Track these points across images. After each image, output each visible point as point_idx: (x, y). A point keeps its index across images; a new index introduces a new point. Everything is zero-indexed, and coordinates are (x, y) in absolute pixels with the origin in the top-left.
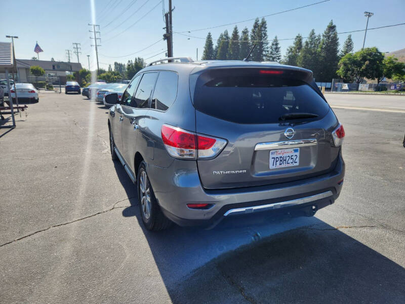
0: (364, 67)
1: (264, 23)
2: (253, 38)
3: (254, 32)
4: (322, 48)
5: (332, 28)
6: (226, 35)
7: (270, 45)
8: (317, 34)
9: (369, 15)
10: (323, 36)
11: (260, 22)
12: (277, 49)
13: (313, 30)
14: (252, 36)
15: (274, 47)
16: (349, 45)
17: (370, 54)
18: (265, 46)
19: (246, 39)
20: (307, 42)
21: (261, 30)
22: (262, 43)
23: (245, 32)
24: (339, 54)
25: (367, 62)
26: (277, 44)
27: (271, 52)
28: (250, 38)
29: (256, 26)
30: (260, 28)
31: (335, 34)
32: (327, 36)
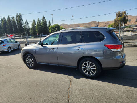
0: (56, 30)
2: (17, 20)
3: (17, 18)
4: (42, 24)
5: (44, 18)
6: (4, 18)
7: (24, 23)
9: (52, 15)
11: (19, 14)
12: (28, 24)
13: (39, 19)
14: (16, 19)
15: (26, 23)
16: (50, 23)
18: (22, 23)
20: (37, 22)
21: (19, 18)
22: (21, 22)
23: (13, 18)
24: (47, 26)
25: (57, 28)
26: (27, 23)
27: (26, 26)
28: (15, 20)
29: (17, 16)
30: (19, 17)
31: (45, 20)
32: (43, 20)
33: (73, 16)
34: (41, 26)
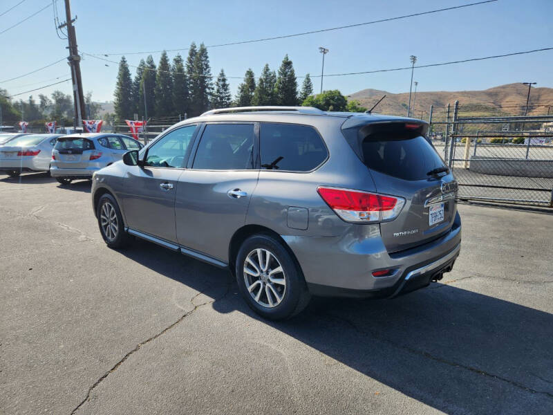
1: (203, 51)
2: (190, 71)
3: (190, 61)
4: (279, 88)
5: (287, 64)
6: (151, 62)
7: (215, 80)
8: (271, 70)
9: (324, 51)
10: (280, 73)
11: (198, 49)
12: (225, 86)
13: (267, 66)
14: (188, 67)
15: (221, 83)
16: (308, 87)
17: (333, 98)
18: (208, 81)
19: (181, 70)
20: (261, 79)
21: (199, 60)
22: (205, 78)
23: (178, 61)
24: (298, 96)
26: (224, 80)
27: (218, 91)
28: (186, 69)
29: (193, 53)
30: (199, 58)
31: (292, 72)
32: (283, 73)
33: (414, 59)
34: (272, 94)
